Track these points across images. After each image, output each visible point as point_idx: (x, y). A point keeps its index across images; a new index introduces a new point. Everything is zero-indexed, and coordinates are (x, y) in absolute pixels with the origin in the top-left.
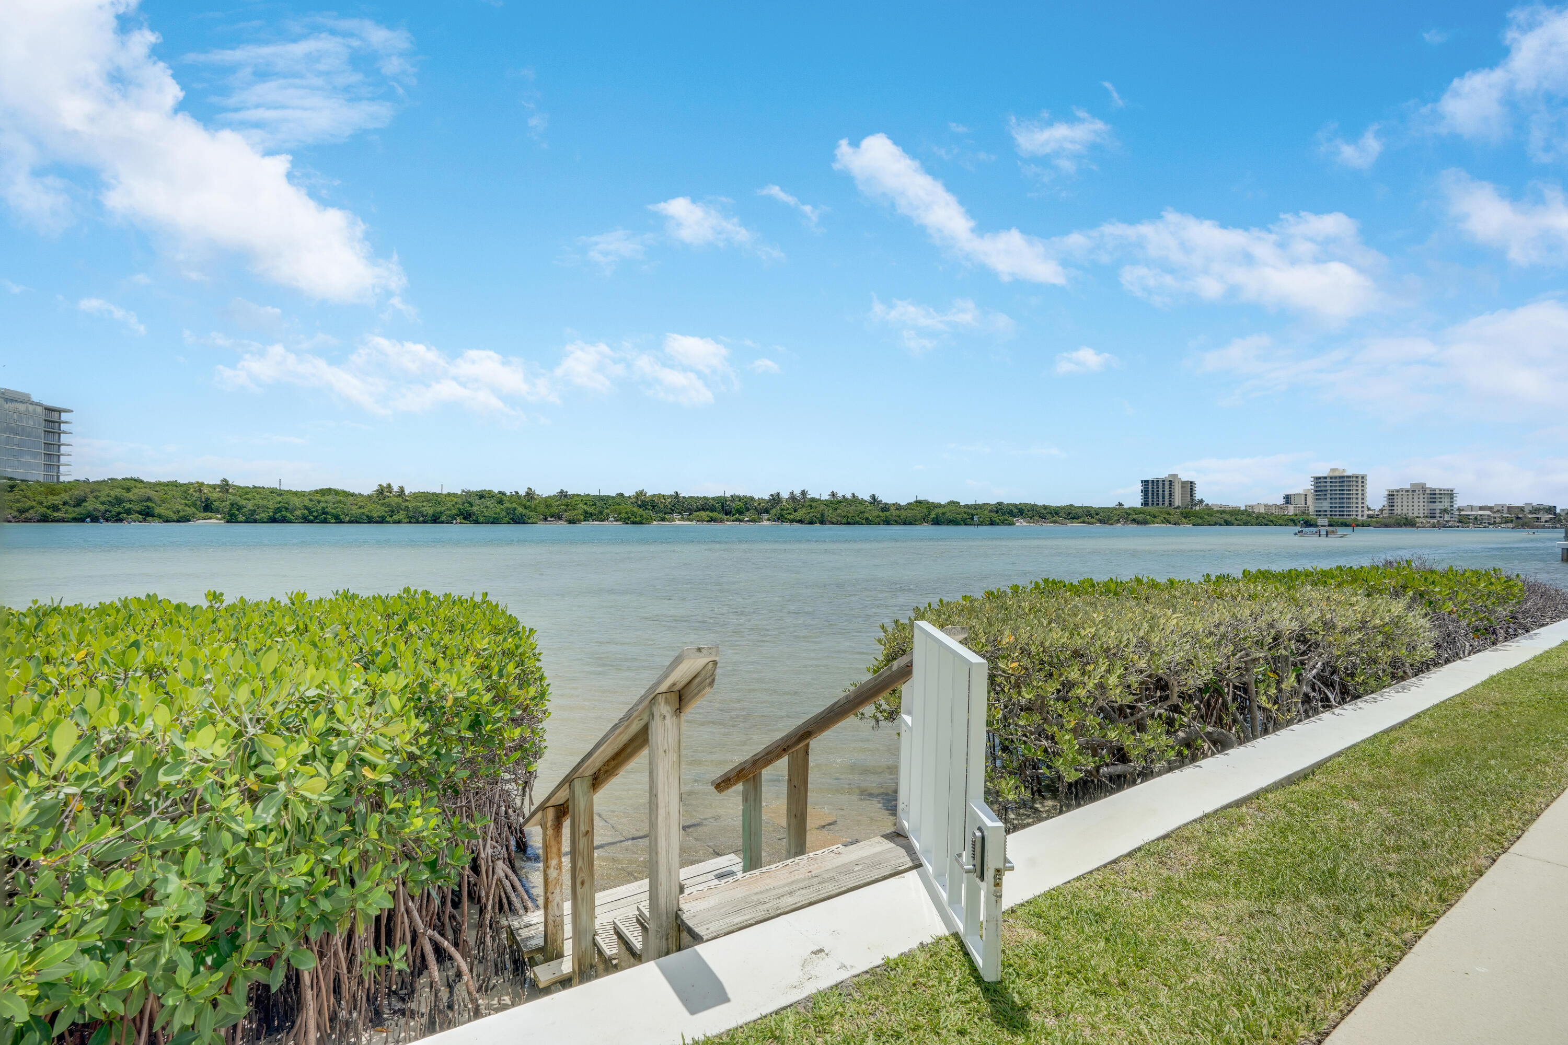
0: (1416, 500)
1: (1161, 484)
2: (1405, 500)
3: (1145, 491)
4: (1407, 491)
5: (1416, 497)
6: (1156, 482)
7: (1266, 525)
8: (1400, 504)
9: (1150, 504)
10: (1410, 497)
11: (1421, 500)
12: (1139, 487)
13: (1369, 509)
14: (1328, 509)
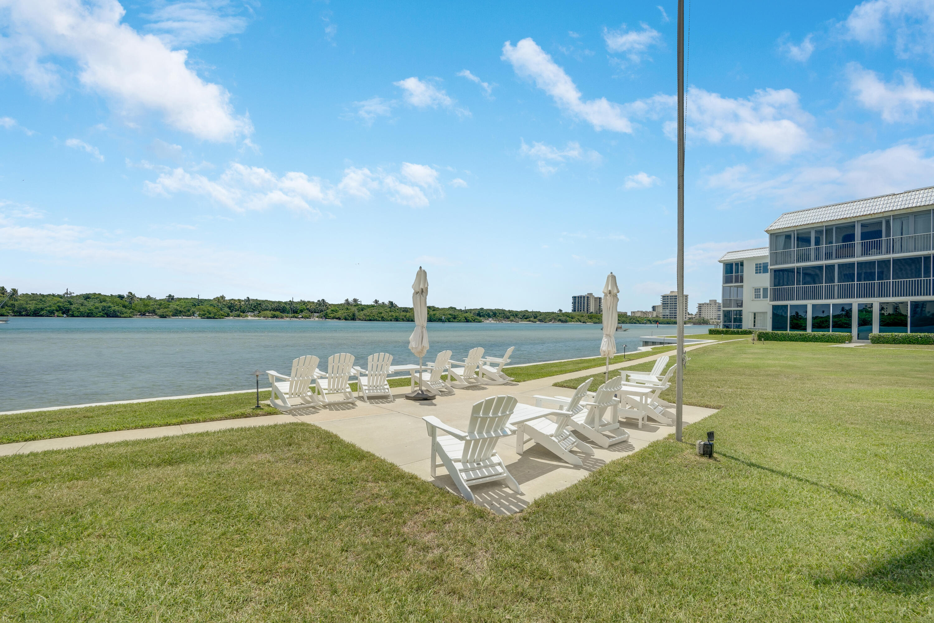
0: (711, 309)
1: (582, 299)
2: (706, 310)
3: (574, 303)
4: (708, 304)
5: (712, 307)
6: (580, 297)
7: (635, 323)
8: (704, 312)
9: (577, 310)
10: (709, 307)
11: (714, 309)
12: (571, 300)
13: (689, 314)
14: (668, 314)
